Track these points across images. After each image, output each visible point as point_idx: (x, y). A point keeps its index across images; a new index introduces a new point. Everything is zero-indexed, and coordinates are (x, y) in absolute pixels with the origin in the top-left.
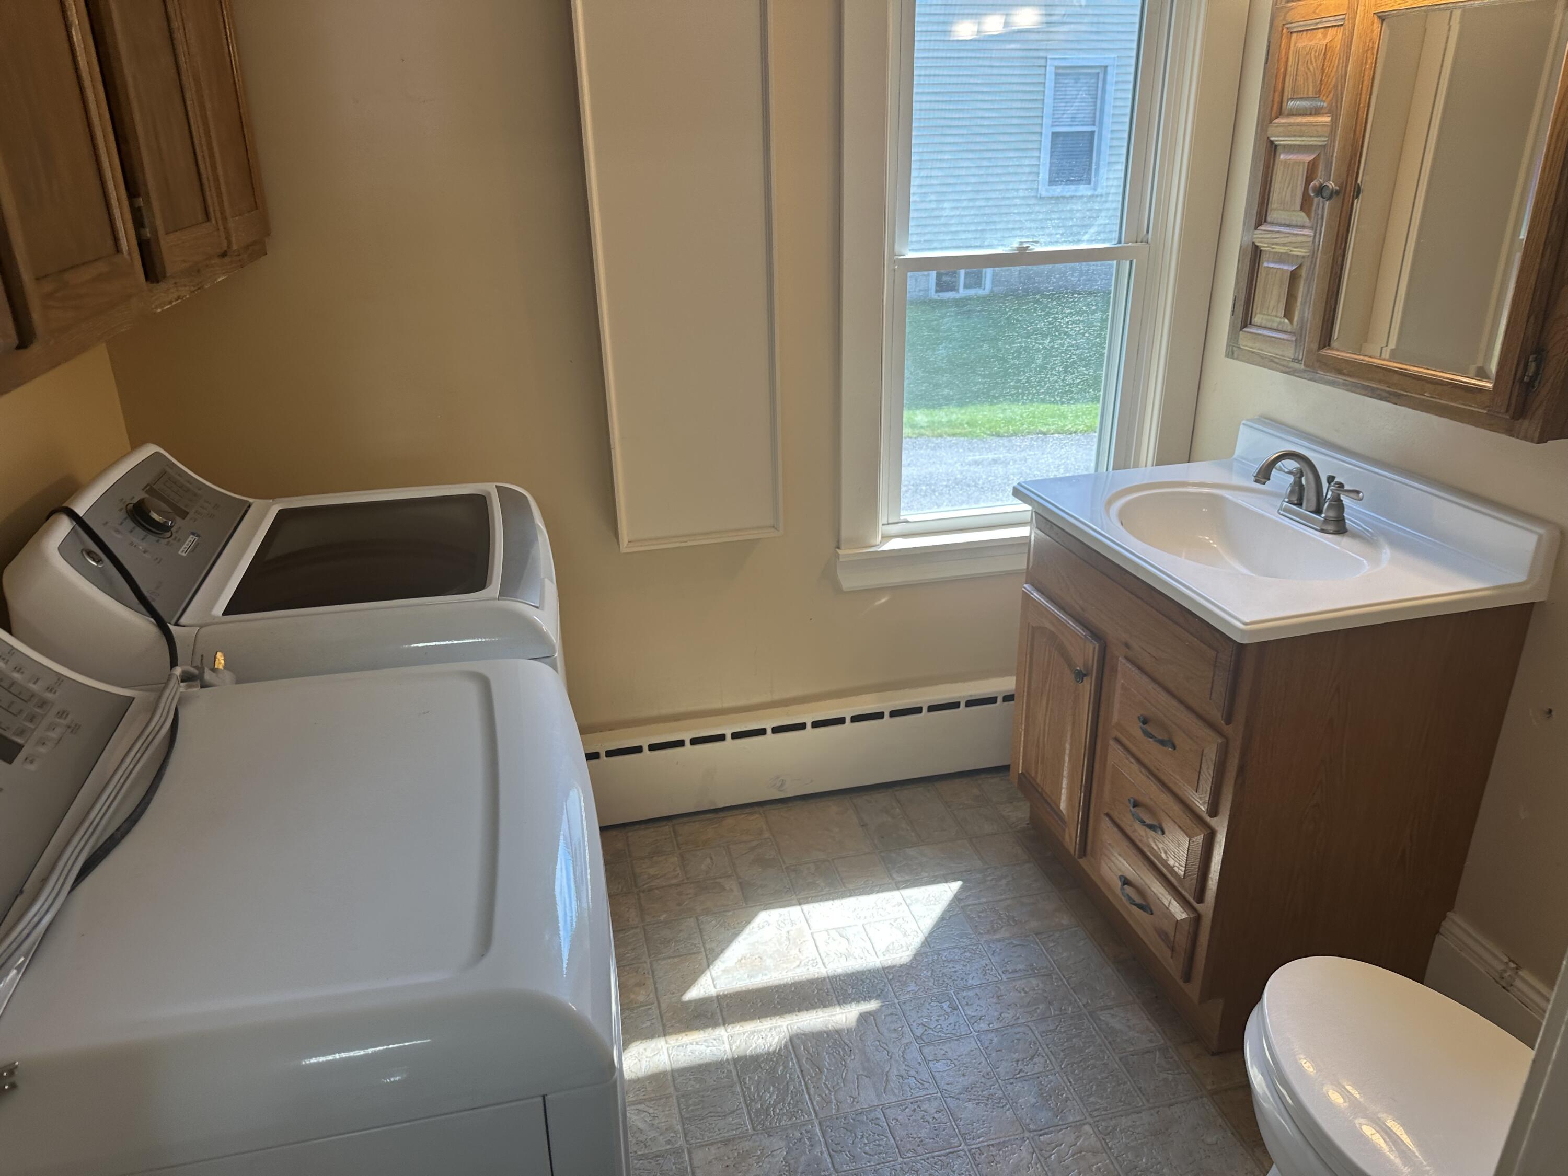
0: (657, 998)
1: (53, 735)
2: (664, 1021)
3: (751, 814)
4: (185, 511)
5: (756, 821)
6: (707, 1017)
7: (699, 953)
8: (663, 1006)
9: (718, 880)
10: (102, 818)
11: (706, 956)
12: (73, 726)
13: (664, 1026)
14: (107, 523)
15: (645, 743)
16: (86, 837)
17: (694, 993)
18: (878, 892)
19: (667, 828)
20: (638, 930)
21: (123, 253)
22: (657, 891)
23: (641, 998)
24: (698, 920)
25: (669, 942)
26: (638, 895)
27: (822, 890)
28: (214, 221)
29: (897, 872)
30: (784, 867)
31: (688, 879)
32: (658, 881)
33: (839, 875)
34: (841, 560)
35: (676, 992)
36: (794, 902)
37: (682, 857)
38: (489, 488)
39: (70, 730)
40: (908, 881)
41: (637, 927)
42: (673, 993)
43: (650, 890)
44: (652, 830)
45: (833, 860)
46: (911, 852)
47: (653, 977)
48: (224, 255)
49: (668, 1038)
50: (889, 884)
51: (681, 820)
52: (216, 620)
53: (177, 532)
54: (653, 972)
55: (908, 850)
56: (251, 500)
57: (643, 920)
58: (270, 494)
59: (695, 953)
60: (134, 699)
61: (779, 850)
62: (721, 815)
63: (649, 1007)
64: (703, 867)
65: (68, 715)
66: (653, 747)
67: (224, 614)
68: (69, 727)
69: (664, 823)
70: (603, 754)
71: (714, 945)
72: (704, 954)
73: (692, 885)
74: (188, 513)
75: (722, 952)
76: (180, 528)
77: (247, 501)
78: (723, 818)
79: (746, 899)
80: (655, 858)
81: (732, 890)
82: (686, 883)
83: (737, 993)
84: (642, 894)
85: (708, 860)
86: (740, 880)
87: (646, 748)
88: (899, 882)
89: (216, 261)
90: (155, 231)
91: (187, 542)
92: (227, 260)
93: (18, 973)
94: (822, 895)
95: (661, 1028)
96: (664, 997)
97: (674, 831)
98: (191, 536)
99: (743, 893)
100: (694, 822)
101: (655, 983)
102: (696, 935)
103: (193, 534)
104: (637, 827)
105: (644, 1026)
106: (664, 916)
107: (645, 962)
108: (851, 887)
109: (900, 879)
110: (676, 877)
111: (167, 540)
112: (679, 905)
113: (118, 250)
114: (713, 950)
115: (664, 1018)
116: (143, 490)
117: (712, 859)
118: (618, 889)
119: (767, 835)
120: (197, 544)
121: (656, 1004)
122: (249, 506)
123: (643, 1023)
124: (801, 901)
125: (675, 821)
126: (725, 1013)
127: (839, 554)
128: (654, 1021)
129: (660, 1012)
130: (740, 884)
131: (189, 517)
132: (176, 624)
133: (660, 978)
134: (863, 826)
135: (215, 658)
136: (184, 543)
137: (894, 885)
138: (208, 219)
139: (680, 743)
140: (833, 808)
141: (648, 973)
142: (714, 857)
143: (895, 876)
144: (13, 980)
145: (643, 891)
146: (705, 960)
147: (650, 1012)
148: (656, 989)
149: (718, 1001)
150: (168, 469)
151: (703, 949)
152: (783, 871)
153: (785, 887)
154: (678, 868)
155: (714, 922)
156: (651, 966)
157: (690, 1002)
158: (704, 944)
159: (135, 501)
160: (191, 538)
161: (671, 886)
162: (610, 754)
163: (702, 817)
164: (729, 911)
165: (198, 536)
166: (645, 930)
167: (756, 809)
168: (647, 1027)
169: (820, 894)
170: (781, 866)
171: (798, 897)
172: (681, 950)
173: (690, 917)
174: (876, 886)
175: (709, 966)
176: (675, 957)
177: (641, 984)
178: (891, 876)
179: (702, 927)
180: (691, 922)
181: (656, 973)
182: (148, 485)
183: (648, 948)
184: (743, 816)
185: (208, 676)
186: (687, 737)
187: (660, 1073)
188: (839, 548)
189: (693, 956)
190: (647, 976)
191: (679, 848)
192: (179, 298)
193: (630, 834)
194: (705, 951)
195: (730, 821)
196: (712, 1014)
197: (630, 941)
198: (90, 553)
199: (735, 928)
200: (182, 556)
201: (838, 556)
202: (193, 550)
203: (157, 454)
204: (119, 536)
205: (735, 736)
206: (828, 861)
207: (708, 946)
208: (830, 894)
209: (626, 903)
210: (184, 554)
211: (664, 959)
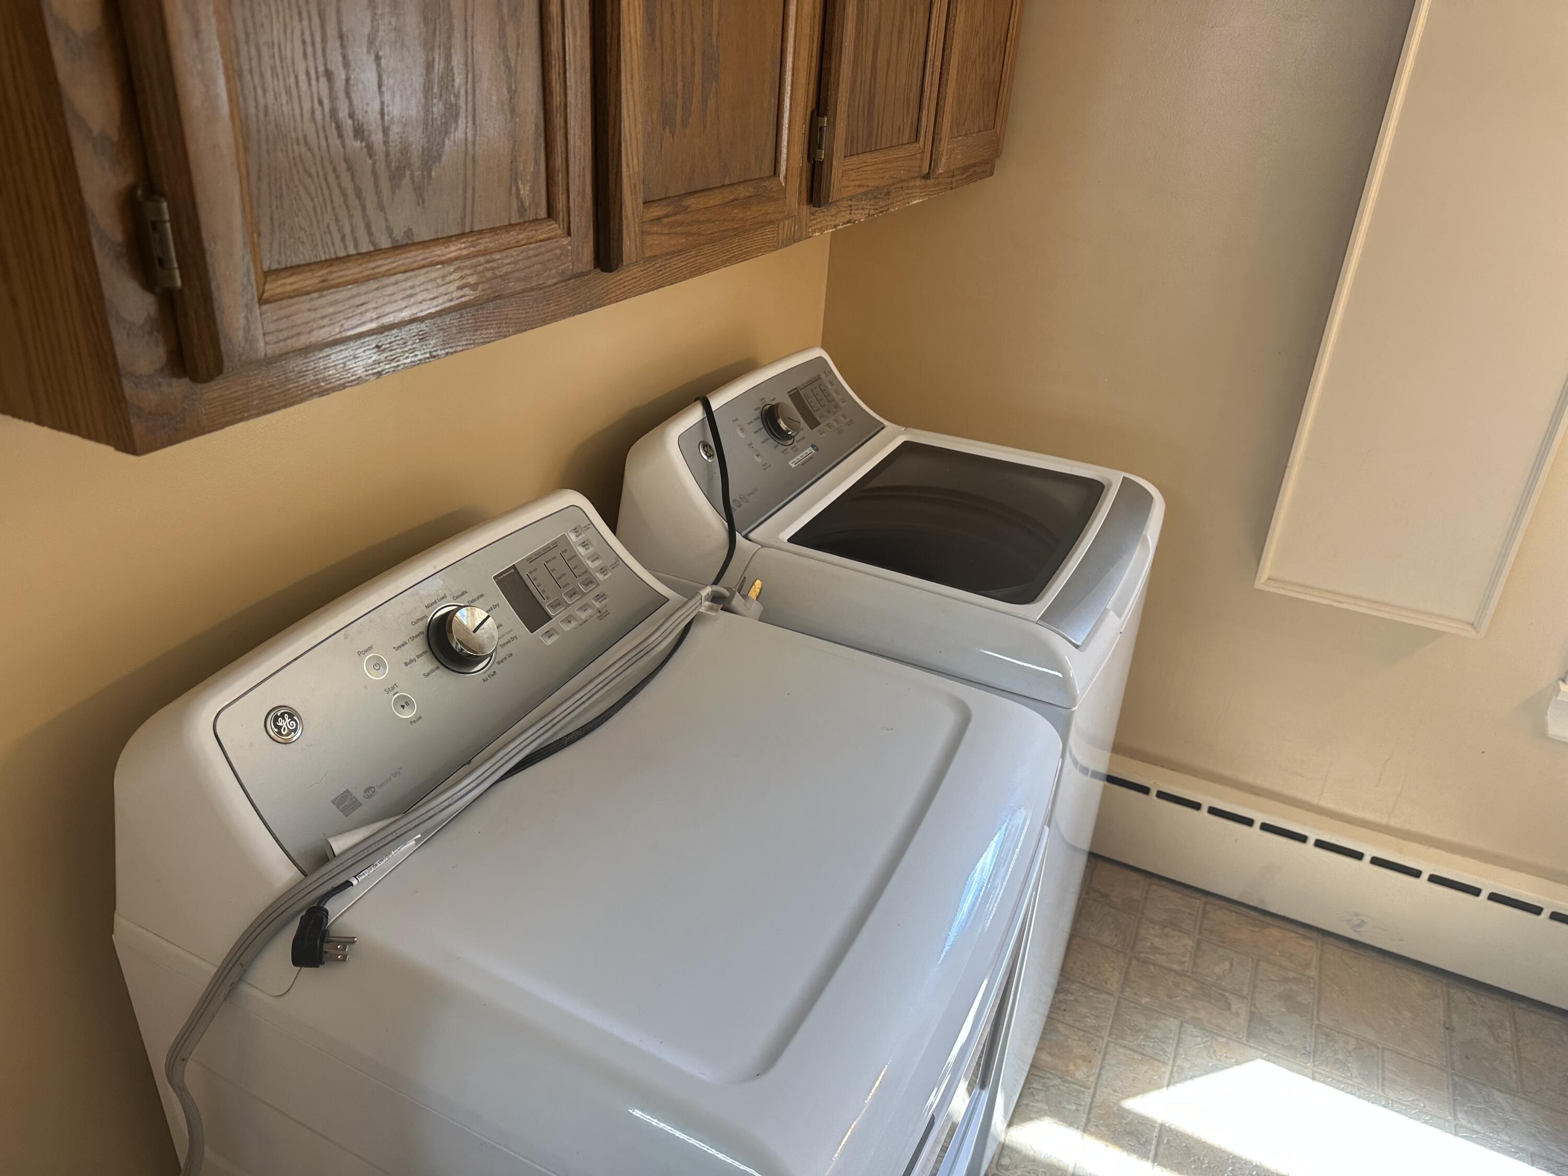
0: (1096, 1084)
1: (583, 615)
2: (1091, 1116)
3: (1306, 938)
4: (818, 422)
5: (1308, 949)
6: (1139, 1141)
7: (1164, 1063)
8: (1098, 1098)
9: (1227, 994)
10: (564, 717)
11: (1172, 1072)
12: (603, 611)
13: (1088, 1121)
14: (737, 420)
15: (1207, 801)
16: (541, 731)
17: (1138, 1105)
18: (1426, 1122)
19: (1198, 902)
20: (1111, 999)
21: (779, 176)
22: (1152, 967)
23: (1079, 1075)
24: (1181, 1026)
25: (1138, 1031)
26: (1130, 959)
27: (1351, 1078)
28: (921, 143)
29: (1466, 1112)
30: (1316, 1022)
31: (1193, 973)
32: (1158, 956)
33: (1383, 1072)
34: (1560, 698)
35: (1119, 1091)
36: (1306, 1071)
37: (1199, 943)
38: (1114, 478)
39: (598, 614)
40: (1477, 1132)
41: (1111, 995)
42: (1115, 1091)
43: (1146, 962)
44: (1180, 895)
45: (1383, 1048)
46: (1499, 1097)
47: (1104, 1059)
48: (927, 177)
49: (1085, 1135)
50: (1447, 1121)
51: (1217, 902)
52: (777, 545)
53: (798, 441)
54: (1105, 1054)
55: (1495, 1092)
56: (886, 423)
57: (1122, 990)
58: (905, 422)
59: (1159, 1061)
60: (668, 600)
61: (1319, 999)
62: (1268, 919)
63: (1082, 1089)
64: (1217, 969)
65: (605, 598)
66: (1213, 811)
67: (790, 540)
68: (600, 612)
69: (1198, 895)
70: (1154, 793)
71: (1187, 1065)
72: (1170, 1067)
73: (1194, 983)
74: (820, 424)
75: (1191, 1078)
76: (804, 438)
77: (882, 423)
78: (1271, 925)
79: (1250, 1034)
80: (1167, 930)
81: (1237, 1015)
82: (1189, 977)
83: (1186, 1135)
84: (1134, 962)
85: (1227, 965)
86: (1253, 1009)
87: (1205, 809)
88: (1462, 1127)
89: (919, 182)
90: (830, 155)
91: (803, 454)
92: (931, 182)
93: (416, 844)
94: (1348, 1084)
95: (1084, 1120)
96: (1104, 1089)
97: (1204, 912)
98: (810, 448)
99: (1249, 1026)
100: (1232, 911)
101: (1101, 1068)
102: (1171, 1041)
103: (813, 446)
104: (1164, 883)
105: (1069, 1107)
106: (1147, 999)
107: (1102, 1038)
108: (1392, 1095)
109: (1464, 1123)
110: (1182, 963)
111: (785, 447)
112: (1170, 997)
113: (776, 172)
114: (1181, 1069)
115: (1093, 1112)
116: (788, 393)
117: (1232, 965)
118: (1112, 941)
119: (1313, 973)
120: (811, 458)
121: (1091, 1091)
122: (883, 428)
123: (1069, 1103)
124: (1317, 1076)
125: (1211, 899)
126: (1161, 1150)
127: (1559, 690)
128: (1080, 1108)
129: (1091, 1104)
130: (1251, 1013)
131: (819, 428)
132: (746, 537)
133: (1109, 1065)
134: (1447, 1028)
135: (753, 584)
136: (799, 454)
137: (1453, 1126)
138: (917, 139)
139: (1249, 822)
140: (1417, 985)
141: (1100, 1052)
142: (1235, 964)
143: (1460, 1115)
144: (409, 849)
145: (1138, 959)
146: (1167, 1076)
147: (1082, 1096)
148: (1099, 1075)
149: (1160, 1131)
150: (823, 376)
151: (1171, 1062)
152: (1311, 1027)
153: (1305, 1048)
154: (1188, 955)
155: (1199, 1039)
156: (1107, 1046)
157: (1128, 1112)
158: (1175, 1057)
159: (773, 403)
160: (810, 450)
161: (1171, 970)
162: (1161, 795)
163: (1243, 909)
164: (1223, 1037)
165: (817, 450)
166: (1118, 1003)
167: (1315, 934)
168: (1070, 1110)
169: (1345, 1080)
170: (1312, 1020)
171: (1315, 1069)
172: (1147, 1048)
173: (1175, 1018)
174: (1427, 1114)
175: (1168, 1085)
176: (1137, 1052)
177: (1086, 1060)
178: (1454, 1113)
179: (1183, 1036)
180: (1174, 1024)
181: (1107, 1057)
182: (796, 388)
183: (1113, 1023)
184: (1294, 935)
185: (737, 602)
186: (1259, 818)
187: (1059, 1169)
188: (1564, 681)
189: (1157, 1063)
190: (1097, 1054)
191: (1200, 933)
192: (849, 221)
193: (1154, 887)
194: (1173, 1066)
195: (1275, 933)
196: (1147, 1141)
197: (1098, 1005)
198: (706, 446)
199: (1220, 1060)
200: (791, 466)
201: (1558, 691)
202: (803, 464)
203: (820, 359)
204: (741, 435)
205: (1320, 844)
206: (1378, 1048)
207: (1179, 1062)
208: (1359, 1089)
209: (1113, 962)
210: (793, 466)
211: (1125, 1047)
